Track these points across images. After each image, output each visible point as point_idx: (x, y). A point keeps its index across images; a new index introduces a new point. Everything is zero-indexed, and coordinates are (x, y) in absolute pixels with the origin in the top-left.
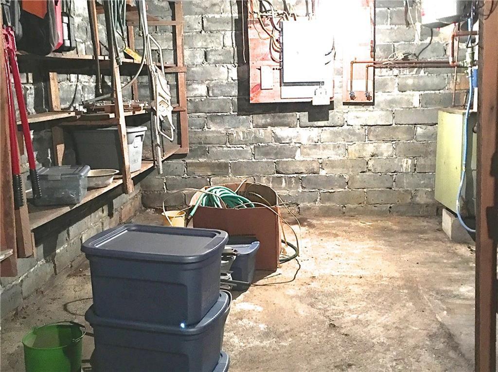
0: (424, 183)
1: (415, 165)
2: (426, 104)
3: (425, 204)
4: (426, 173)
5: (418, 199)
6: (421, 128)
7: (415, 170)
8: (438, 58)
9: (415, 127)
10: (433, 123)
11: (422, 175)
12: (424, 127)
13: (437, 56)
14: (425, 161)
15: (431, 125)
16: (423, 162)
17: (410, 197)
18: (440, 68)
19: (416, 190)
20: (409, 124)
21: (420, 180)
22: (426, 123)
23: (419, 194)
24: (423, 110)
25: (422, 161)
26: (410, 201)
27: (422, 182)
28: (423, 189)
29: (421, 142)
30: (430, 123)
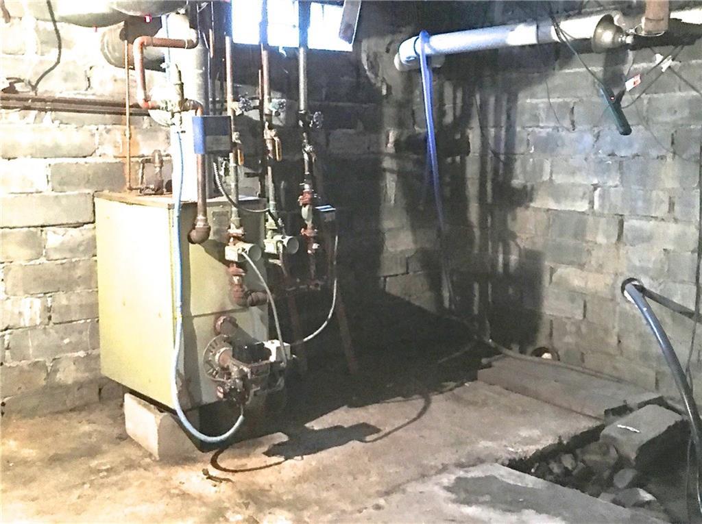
0: (70, 342)
1: (49, 309)
2: (60, 185)
3: (75, 383)
4: (71, 322)
5: (59, 376)
6: (54, 232)
7: (50, 318)
8: (76, 92)
9: (42, 231)
10: (78, 223)
11: (66, 328)
12: (61, 230)
13: (75, 89)
14: (68, 299)
15: (75, 227)
16: (64, 302)
17: (44, 375)
18: (82, 114)
19: (54, 359)
20: (29, 227)
21: (62, 339)
22: (64, 222)
23: (61, 366)
24: (57, 197)
25: (62, 299)
26: (44, 383)
27: (66, 341)
28: (69, 355)
29: (59, 262)
30: (71, 222)
